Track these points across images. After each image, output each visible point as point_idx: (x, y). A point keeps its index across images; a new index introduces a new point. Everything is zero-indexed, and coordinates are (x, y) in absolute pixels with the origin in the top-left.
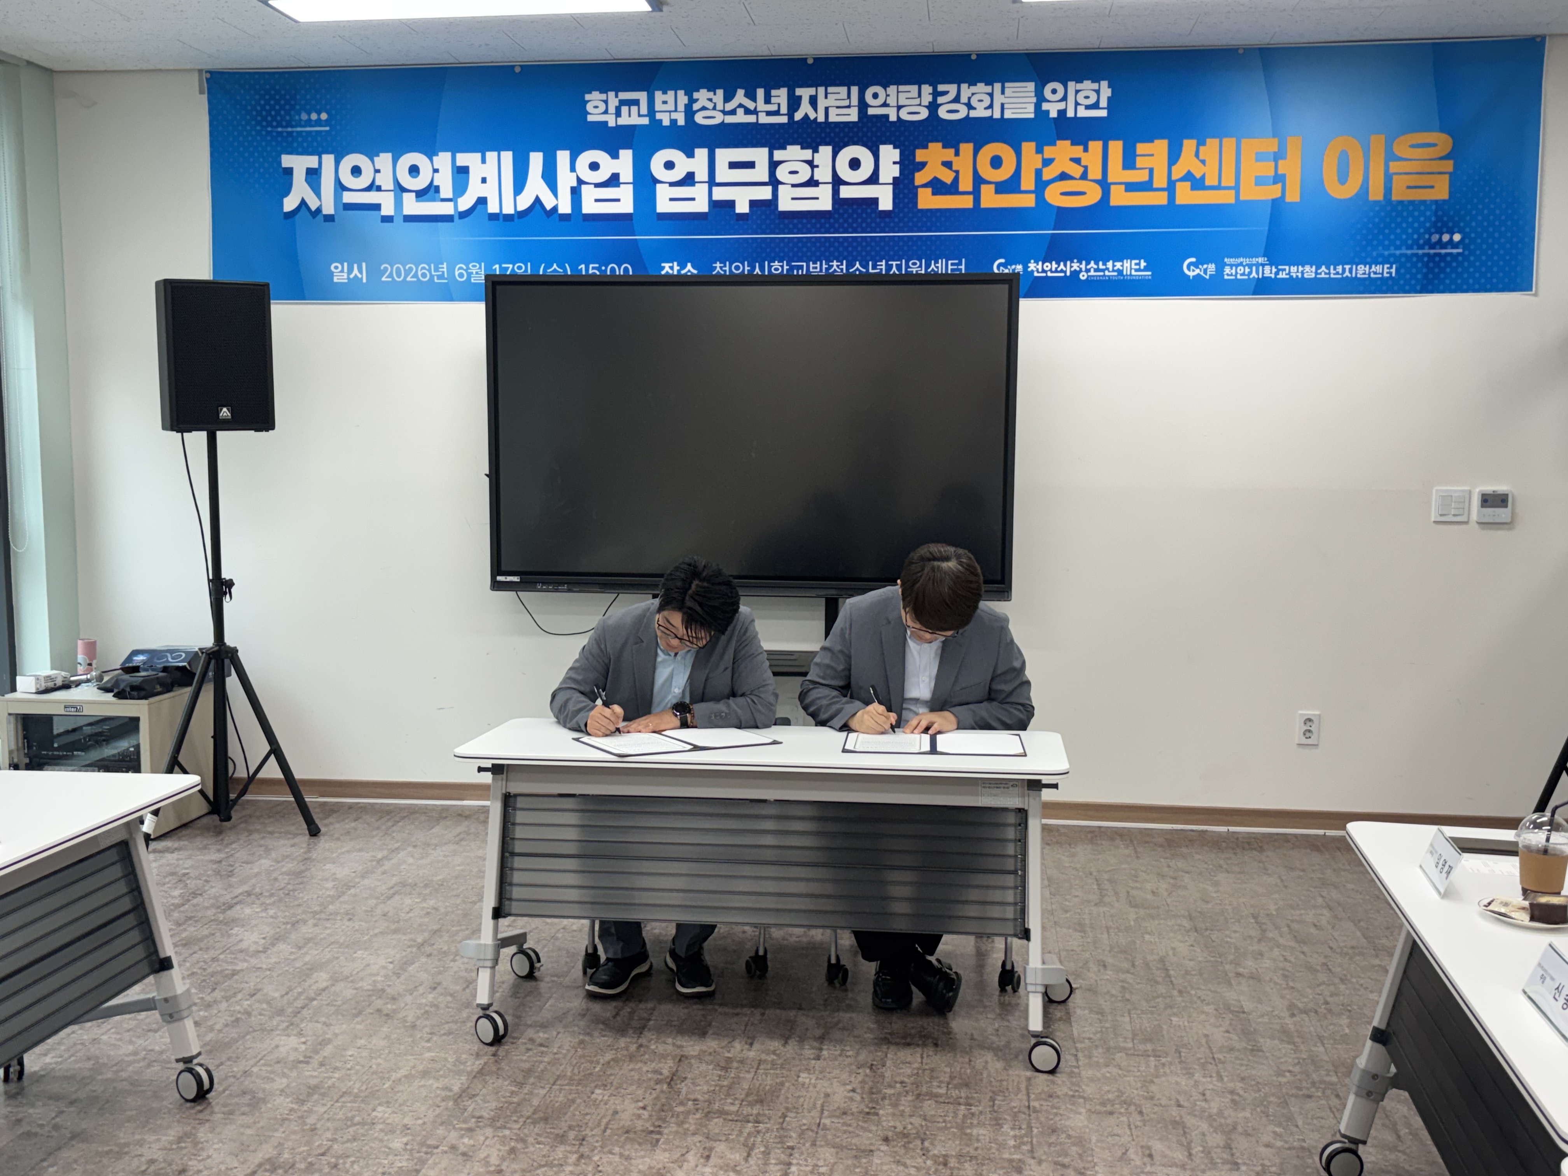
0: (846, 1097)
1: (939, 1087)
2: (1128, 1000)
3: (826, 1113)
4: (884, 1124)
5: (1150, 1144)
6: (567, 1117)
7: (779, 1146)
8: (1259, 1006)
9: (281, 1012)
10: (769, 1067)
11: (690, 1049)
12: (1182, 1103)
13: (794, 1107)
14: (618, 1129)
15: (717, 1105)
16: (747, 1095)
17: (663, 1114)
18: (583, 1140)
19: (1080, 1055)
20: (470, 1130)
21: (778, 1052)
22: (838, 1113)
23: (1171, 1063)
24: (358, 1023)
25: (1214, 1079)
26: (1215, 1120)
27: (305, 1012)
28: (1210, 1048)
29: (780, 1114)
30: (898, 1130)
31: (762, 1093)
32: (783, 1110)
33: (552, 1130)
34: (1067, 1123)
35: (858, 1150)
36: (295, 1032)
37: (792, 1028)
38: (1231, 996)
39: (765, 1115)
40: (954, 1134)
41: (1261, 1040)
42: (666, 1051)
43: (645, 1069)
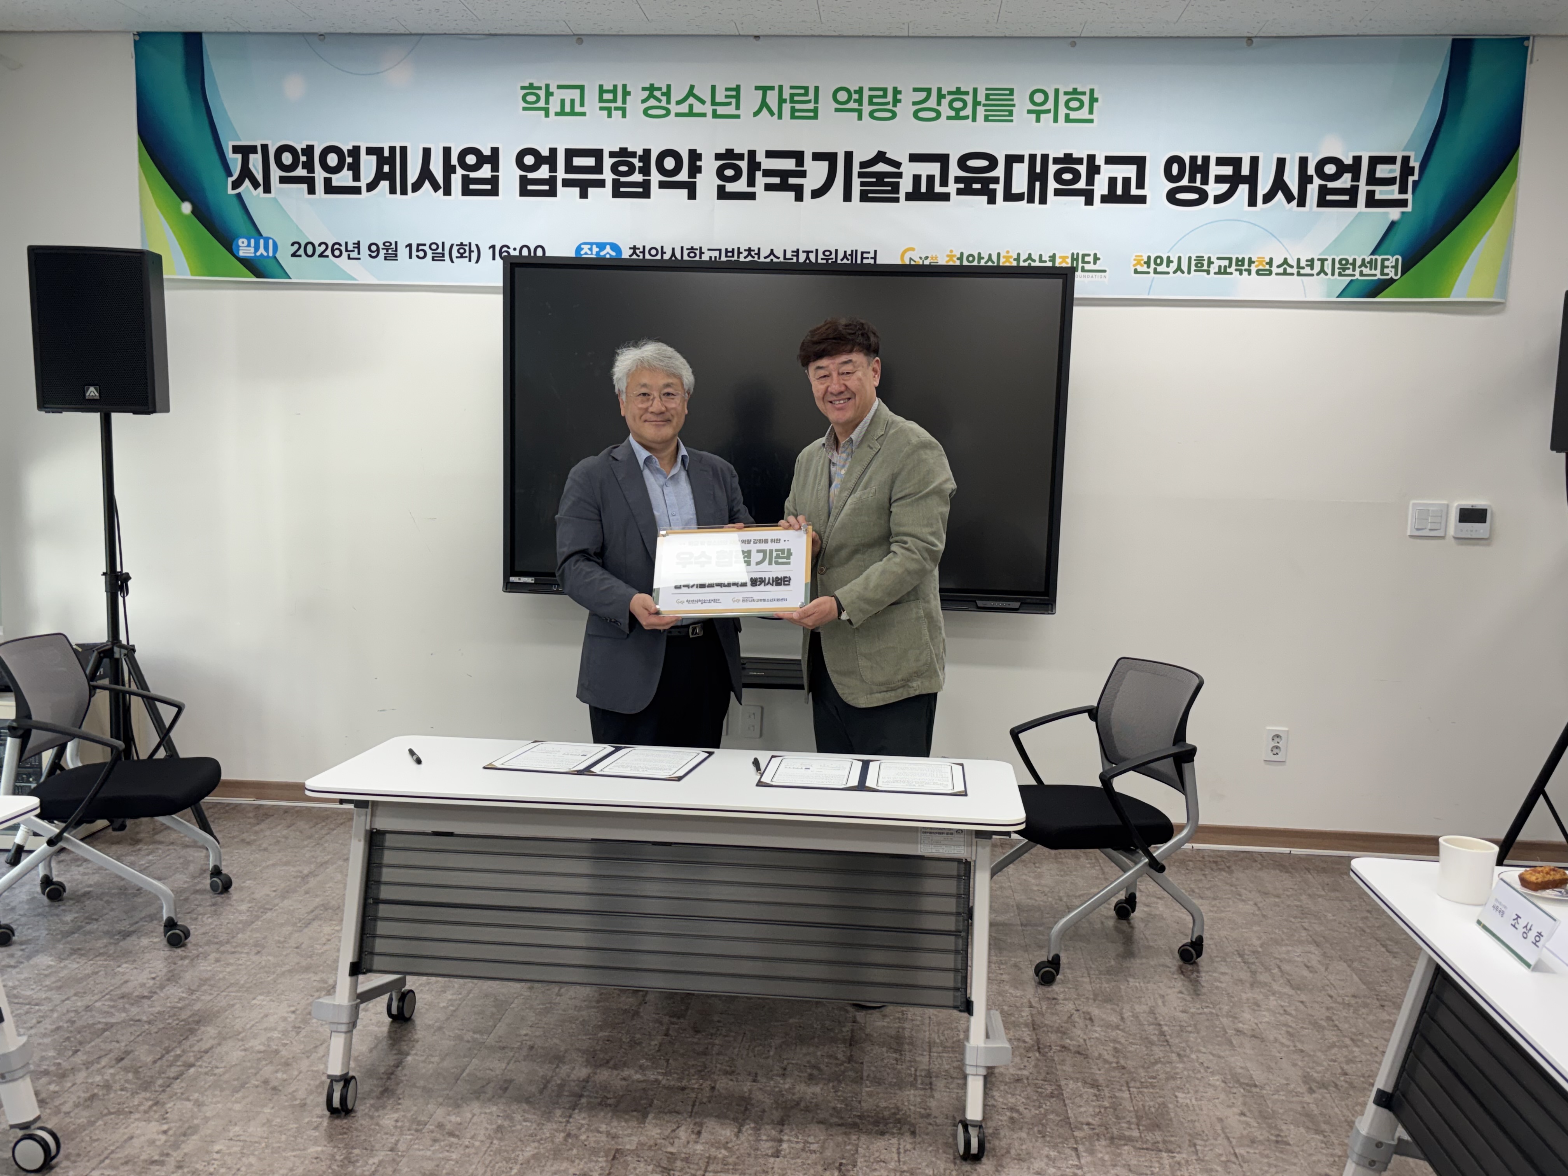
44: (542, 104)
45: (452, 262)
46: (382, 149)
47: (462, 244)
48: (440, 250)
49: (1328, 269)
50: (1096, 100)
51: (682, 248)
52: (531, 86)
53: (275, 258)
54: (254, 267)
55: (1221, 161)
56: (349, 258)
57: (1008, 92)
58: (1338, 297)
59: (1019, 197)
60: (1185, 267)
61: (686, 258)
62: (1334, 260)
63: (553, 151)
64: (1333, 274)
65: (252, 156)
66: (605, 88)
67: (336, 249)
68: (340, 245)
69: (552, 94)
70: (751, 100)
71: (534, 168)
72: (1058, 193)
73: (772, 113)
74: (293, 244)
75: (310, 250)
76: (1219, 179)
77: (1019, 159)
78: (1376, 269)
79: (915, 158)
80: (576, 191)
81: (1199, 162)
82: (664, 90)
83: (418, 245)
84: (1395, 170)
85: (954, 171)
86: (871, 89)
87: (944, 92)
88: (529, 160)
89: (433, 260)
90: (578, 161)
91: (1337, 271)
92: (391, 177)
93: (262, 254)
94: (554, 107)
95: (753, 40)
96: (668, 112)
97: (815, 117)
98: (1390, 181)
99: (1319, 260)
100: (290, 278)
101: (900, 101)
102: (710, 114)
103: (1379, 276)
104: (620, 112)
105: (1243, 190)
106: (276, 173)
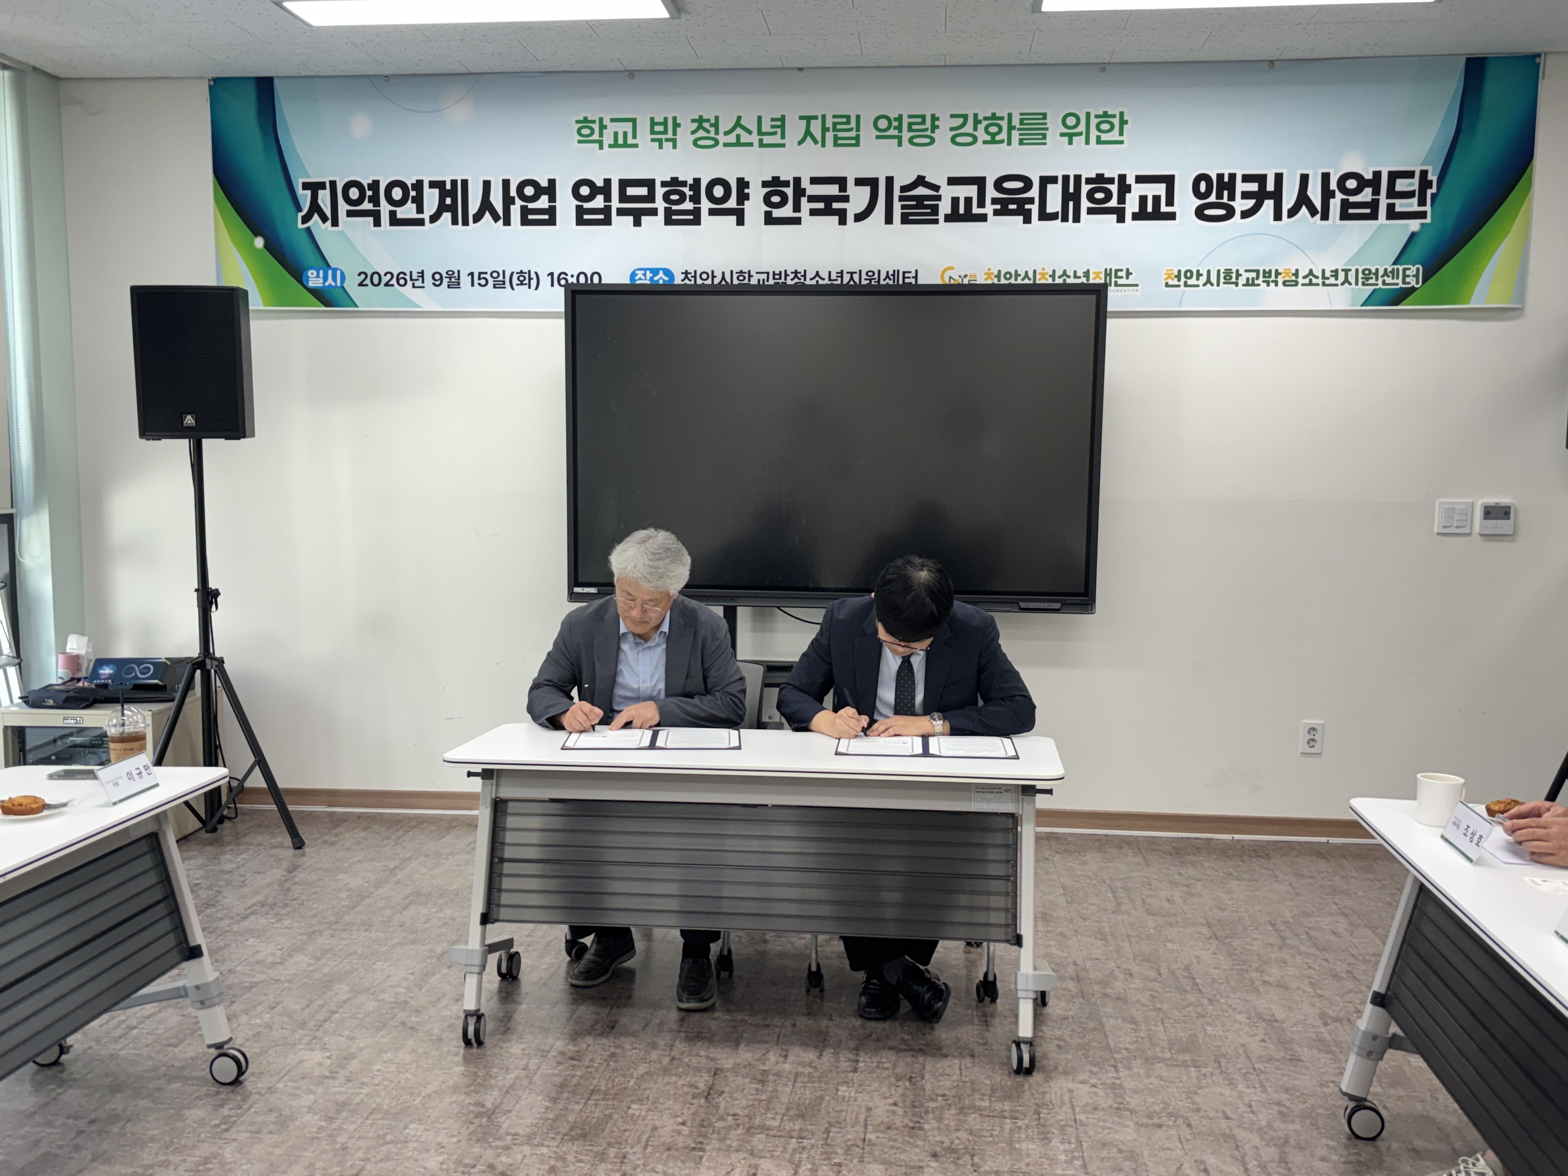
0: (888, 1111)
1: (982, 1099)
2: (1159, 1009)
3: (870, 1128)
4: (931, 1138)
5: (1203, 1158)
6: (605, 1133)
7: (826, 1162)
8: (1291, 1015)
9: (303, 1025)
10: (806, 1080)
11: (723, 1061)
12: (1229, 1115)
13: (837, 1122)
14: (659, 1146)
15: (758, 1120)
16: (788, 1109)
17: (704, 1129)
18: (624, 1157)
19: (1119, 1065)
20: (507, 1148)
21: (814, 1064)
22: (882, 1128)
23: (1212, 1074)
24: (382, 1037)
25: (1259, 1090)
26: (1266, 1133)
27: (327, 1025)
28: (1248, 1057)
29: (823, 1130)
30: (945, 1145)
31: (802, 1108)
32: (826, 1126)
33: (591, 1148)
34: (1117, 1137)
35: (907, 1166)
36: (318, 1047)
37: (825, 1040)
38: (1262, 1004)
39: (807, 1130)
40: (1003, 1149)
41: (1299, 1049)
42: (699, 1063)
43: (680, 1083)
44: (596, 136)
45: (513, 289)
46: (444, 182)
47: (521, 272)
48: (501, 278)
49: (1352, 279)
50: (1126, 122)
51: (732, 272)
52: (586, 120)
53: (343, 288)
54: (323, 297)
55: (1247, 178)
56: (414, 286)
57: (1041, 117)
58: (1362, 305)
59: (1053, 217)
60: (1214, 279)
61: (736, 282)
62: (1357, 270)
63: (608, 182)
64: (1357, 284)
65: (321, 193)
66: (656, 120)
67: (401, 278)
68: (405, 274)
69: (605, 127)
70: (794, 129)
71: (590, 198)
72: (1090, 211)
73: (816, 142)
74: (359, 275)
75: (376, 279)
76: (1246, 195)
77: (1053, 180)
78: (1398, 278)
79: (953, 181)
80: (630, 219)
81: (1226, 179)
82: (713, 121)
83: (480, 273)
84: (1413, 184)
85: (991, 193)
86: (910, 116)
87: (980, 117)
88: (585, 191)
89: (494, 287)
90: (631, 191)
91: (1360, 281)
92: (453, 209)
93: (330, 285)
94: (608, 139)
95: (796, 72)
96: (717, 143)
97: (857, 144)
98: (1409, 195)
99: (1343, 270)
100: (357, 306)
101: (938, 127)
102: (756, 144)
103: (1401, 285)
104: (671, 143)
105: (1269, 205)
106: (343, 207)
